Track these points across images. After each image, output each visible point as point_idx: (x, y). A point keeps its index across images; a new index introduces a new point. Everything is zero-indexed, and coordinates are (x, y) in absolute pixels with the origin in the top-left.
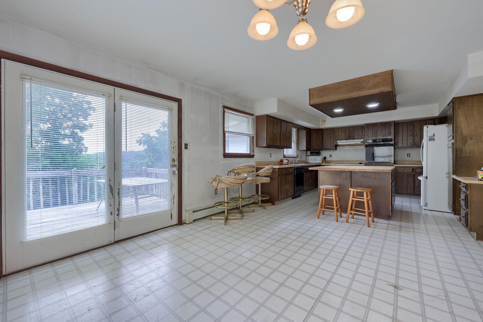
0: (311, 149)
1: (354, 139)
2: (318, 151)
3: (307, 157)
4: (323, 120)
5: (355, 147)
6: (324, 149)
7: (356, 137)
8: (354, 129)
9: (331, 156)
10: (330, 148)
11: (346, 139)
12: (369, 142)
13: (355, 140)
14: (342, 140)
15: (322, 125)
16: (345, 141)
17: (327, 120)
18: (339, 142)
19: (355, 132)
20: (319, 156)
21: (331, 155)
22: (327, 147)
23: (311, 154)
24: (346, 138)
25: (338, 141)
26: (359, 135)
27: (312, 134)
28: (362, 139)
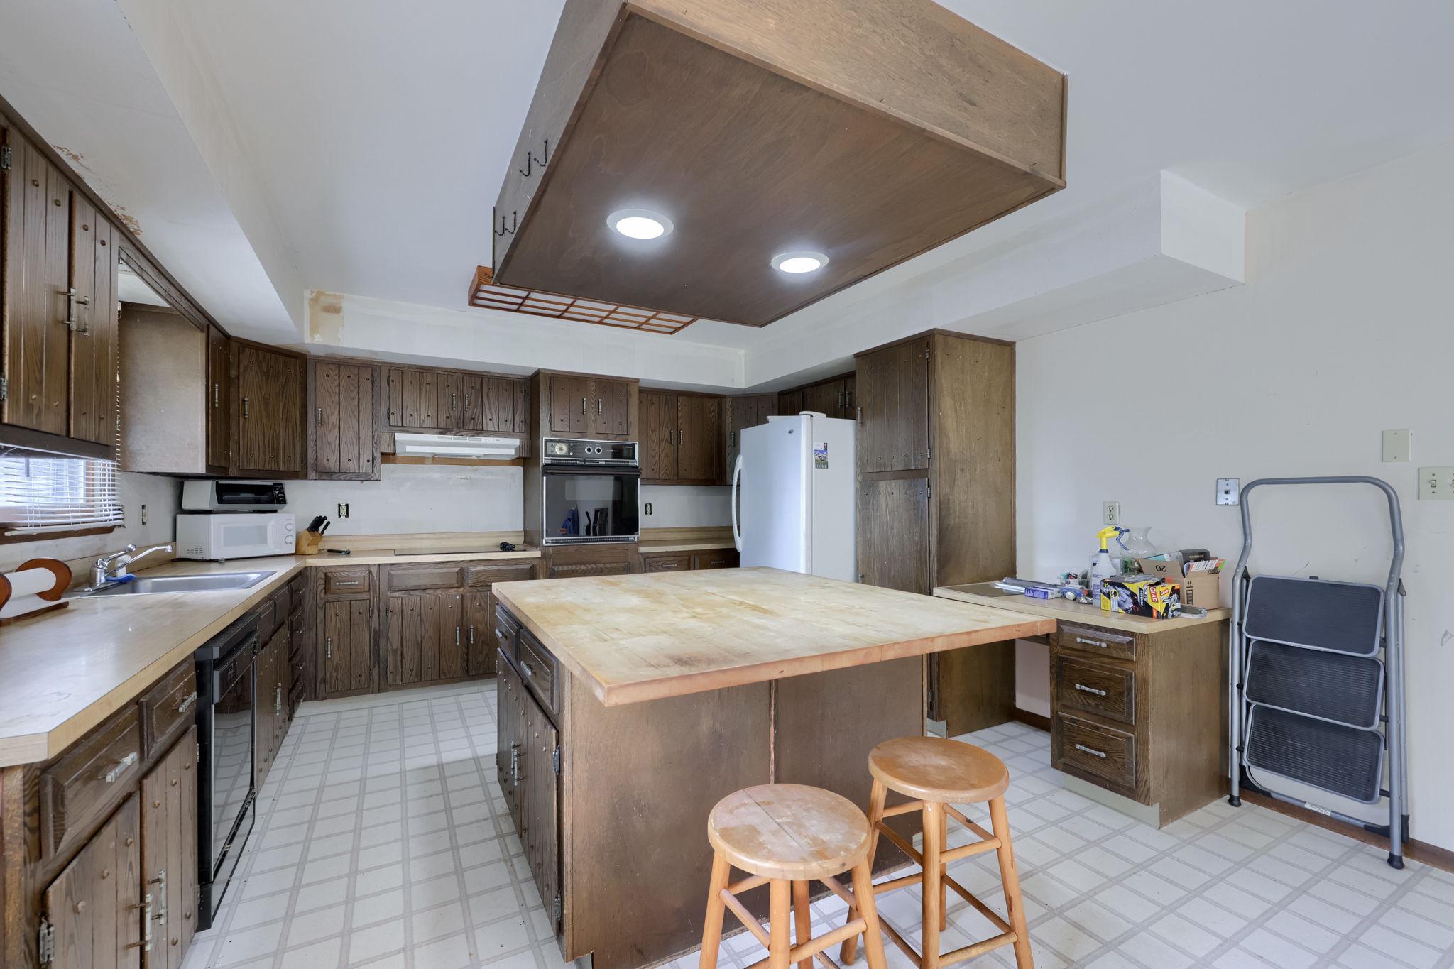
0: (226, 469)
1: (479, 431)
2: (269, 483)
3: (179, 517)
4: (325, 301)
5: (468, 471)
6: (312, 474)
7: (490, 426)
8: (478, 387)
9: (345, 511)
10: (353, 467)
11: (444, 431)
12: (558, 452)
13: (484, 440)
14: (419, 429)
15: (313, 330)
16: (435, 438)
17: (345, 305)
18: (410, 443)
19: (485, 398)
20: (275, 511)
21: (347, 505)
22: (333, 464)
23: (220, 501)
24: (441, 425)
25: (400, 437)
26: (502, 417)
27: (233, 373)
28: (513, 437)
